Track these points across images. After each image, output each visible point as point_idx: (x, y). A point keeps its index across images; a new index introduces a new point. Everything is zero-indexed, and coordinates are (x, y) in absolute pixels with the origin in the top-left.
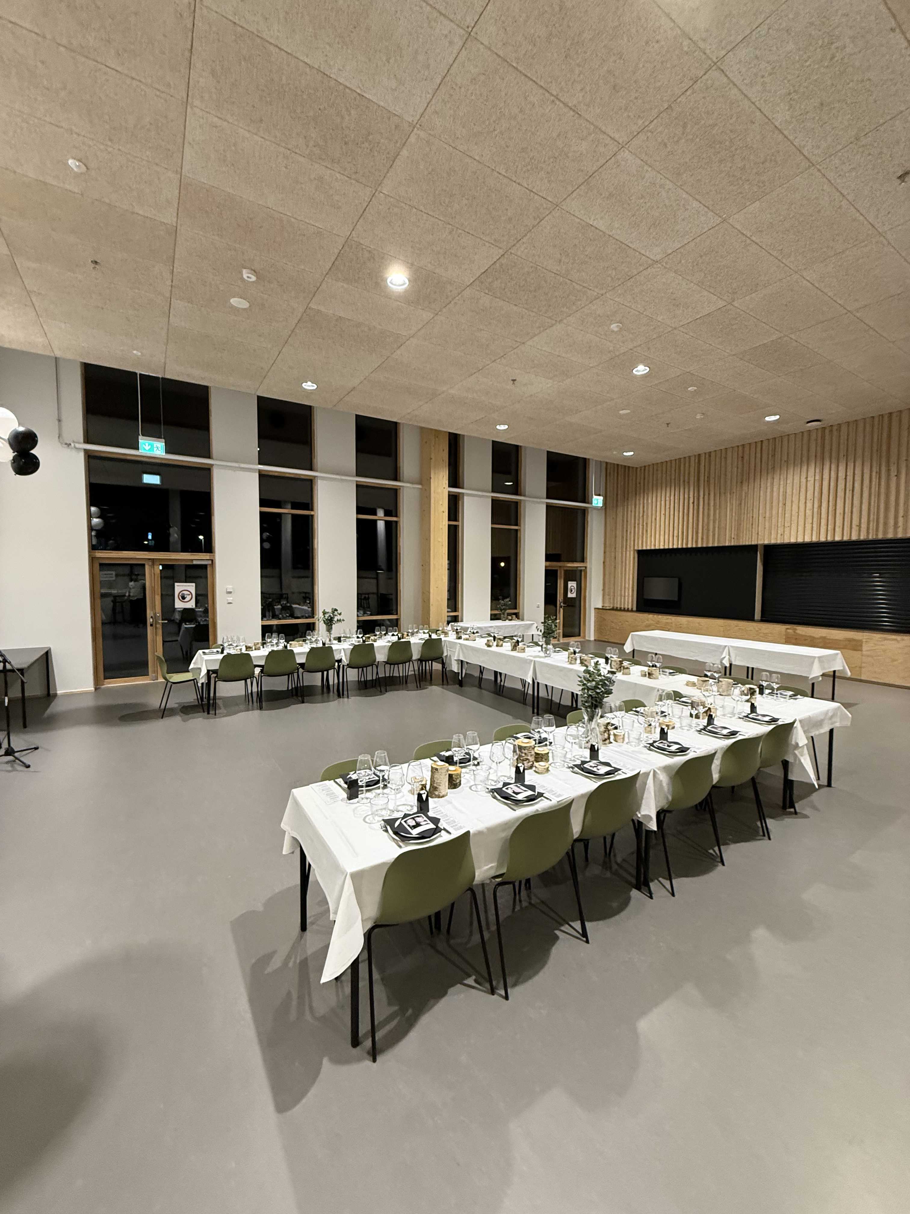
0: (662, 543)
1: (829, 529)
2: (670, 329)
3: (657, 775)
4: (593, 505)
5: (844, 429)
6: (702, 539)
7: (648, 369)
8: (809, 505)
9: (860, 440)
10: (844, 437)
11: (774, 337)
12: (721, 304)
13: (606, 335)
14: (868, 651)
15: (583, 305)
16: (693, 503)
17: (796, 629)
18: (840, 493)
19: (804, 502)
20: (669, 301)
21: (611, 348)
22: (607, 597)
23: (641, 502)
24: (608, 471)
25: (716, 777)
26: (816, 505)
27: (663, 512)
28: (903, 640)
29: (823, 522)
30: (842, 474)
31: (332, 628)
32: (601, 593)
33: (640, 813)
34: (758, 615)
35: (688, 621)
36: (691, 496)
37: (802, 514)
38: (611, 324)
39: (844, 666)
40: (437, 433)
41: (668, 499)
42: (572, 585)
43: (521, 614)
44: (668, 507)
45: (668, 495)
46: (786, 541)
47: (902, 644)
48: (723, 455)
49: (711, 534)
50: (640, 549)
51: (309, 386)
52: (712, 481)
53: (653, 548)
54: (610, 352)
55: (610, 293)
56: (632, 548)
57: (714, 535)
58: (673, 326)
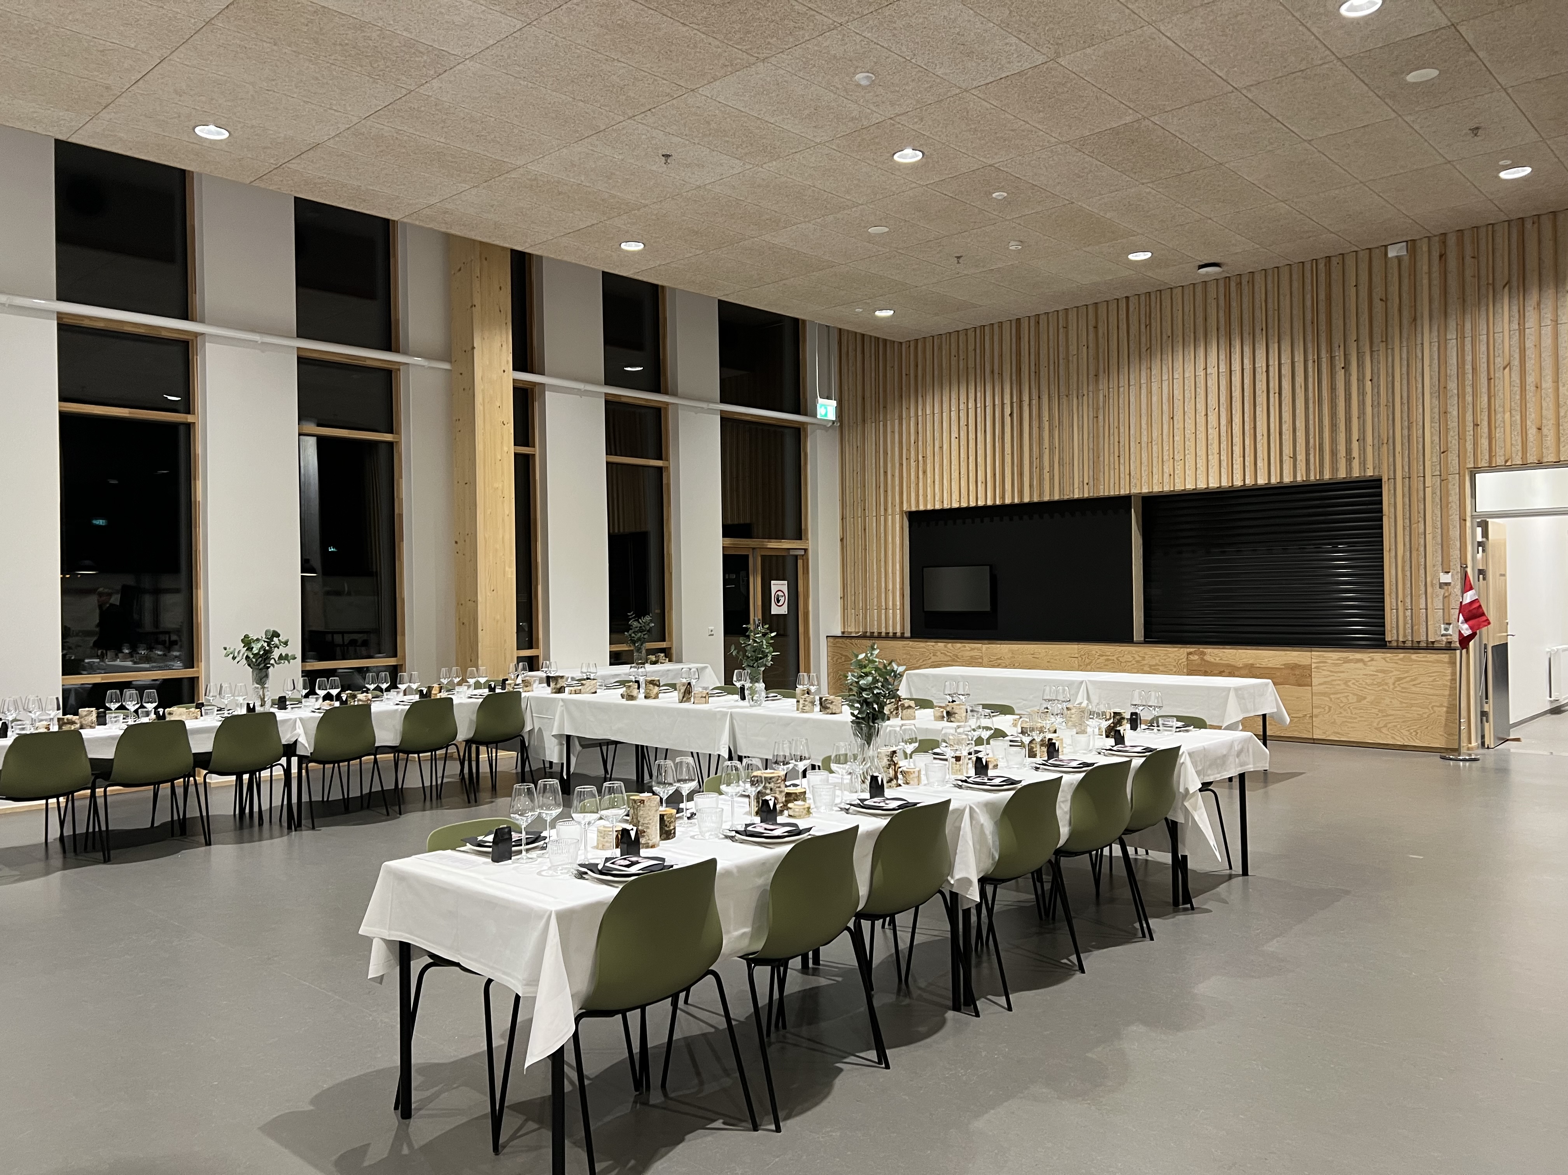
0: (955, 496)
1: (1247, 464)
2: (958, 91)
3: (975, 815)
4: (819, 417)
5: (1259, 279)
6: (1031, 486)
7: (920, 154)
8: (1213, 418)
9: (1285, 303)
10: (1260, 296)
11: (1128, 119)
12: (1041, 59)
13: (846, 90)
14: (1320, 684)
15: (807, 38)
16: (1011, 415)
17: (1204, 654)
18: (1261, 399)
19: (1204, 413)
20: (955, 45)
21: (855, 114)
22: (851, 612)
23: (912, 414)
24: (844, 350)
25: (1064, 831)
26: (1224, 422)
27: (954, 434)
28: (1372, 660)
29: (1237, 450)
30: (1261, 364)
31: (267, 676)
32: (839, 603)
33: (952, 877)
34: (1138, 631)
35: (1012, 652)
36: (1007, 401)
37: (1201, 436)
38: (855, 74)
39: (1278, 707)
40: (485, 249)
41: (962, 406)
42: (779, 587)
43: (674, 651)
44: (963, 422)
45: (963, 399)
46: (1179, 487)
47: (1371, 669)
48: (1062, 323)
49: (1047, 476)
50: (914, 509)
51: (210, 133)
52: (1043, 372)
53: (938, 507)
54: (852, 119)
55: (856, 22)
56: (898, 510)
57: (1052, 479)
58: (964, 86)
